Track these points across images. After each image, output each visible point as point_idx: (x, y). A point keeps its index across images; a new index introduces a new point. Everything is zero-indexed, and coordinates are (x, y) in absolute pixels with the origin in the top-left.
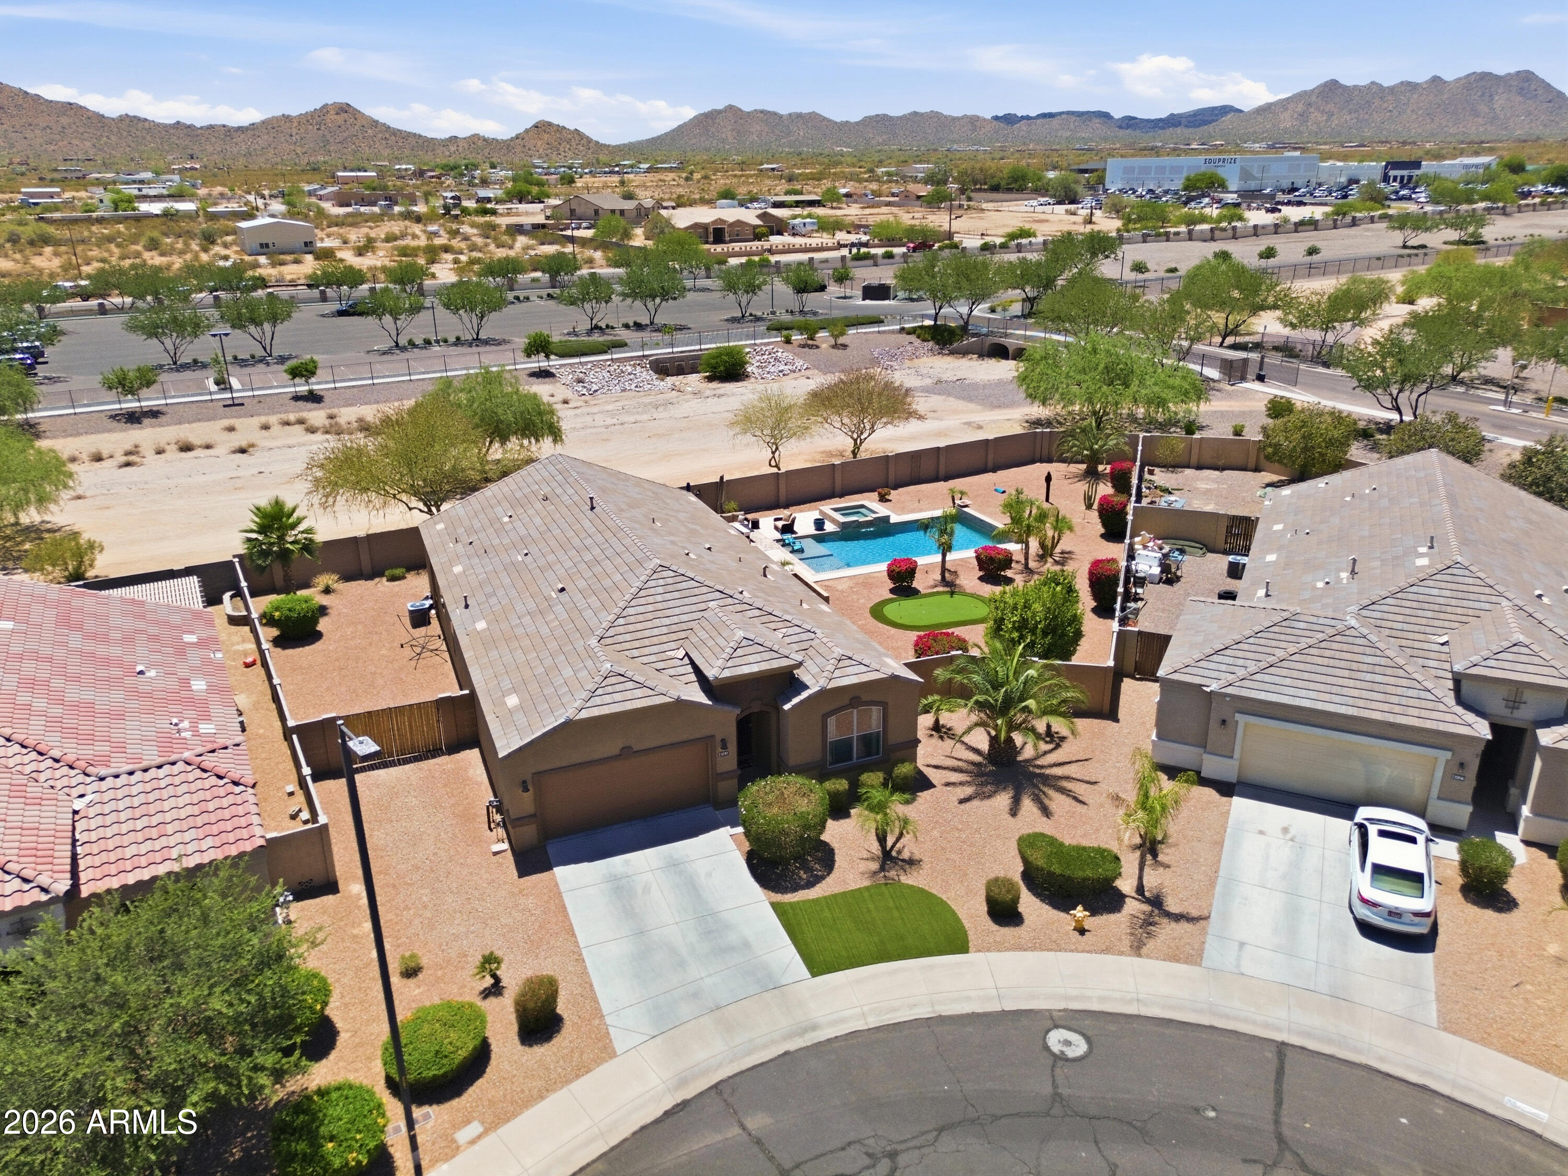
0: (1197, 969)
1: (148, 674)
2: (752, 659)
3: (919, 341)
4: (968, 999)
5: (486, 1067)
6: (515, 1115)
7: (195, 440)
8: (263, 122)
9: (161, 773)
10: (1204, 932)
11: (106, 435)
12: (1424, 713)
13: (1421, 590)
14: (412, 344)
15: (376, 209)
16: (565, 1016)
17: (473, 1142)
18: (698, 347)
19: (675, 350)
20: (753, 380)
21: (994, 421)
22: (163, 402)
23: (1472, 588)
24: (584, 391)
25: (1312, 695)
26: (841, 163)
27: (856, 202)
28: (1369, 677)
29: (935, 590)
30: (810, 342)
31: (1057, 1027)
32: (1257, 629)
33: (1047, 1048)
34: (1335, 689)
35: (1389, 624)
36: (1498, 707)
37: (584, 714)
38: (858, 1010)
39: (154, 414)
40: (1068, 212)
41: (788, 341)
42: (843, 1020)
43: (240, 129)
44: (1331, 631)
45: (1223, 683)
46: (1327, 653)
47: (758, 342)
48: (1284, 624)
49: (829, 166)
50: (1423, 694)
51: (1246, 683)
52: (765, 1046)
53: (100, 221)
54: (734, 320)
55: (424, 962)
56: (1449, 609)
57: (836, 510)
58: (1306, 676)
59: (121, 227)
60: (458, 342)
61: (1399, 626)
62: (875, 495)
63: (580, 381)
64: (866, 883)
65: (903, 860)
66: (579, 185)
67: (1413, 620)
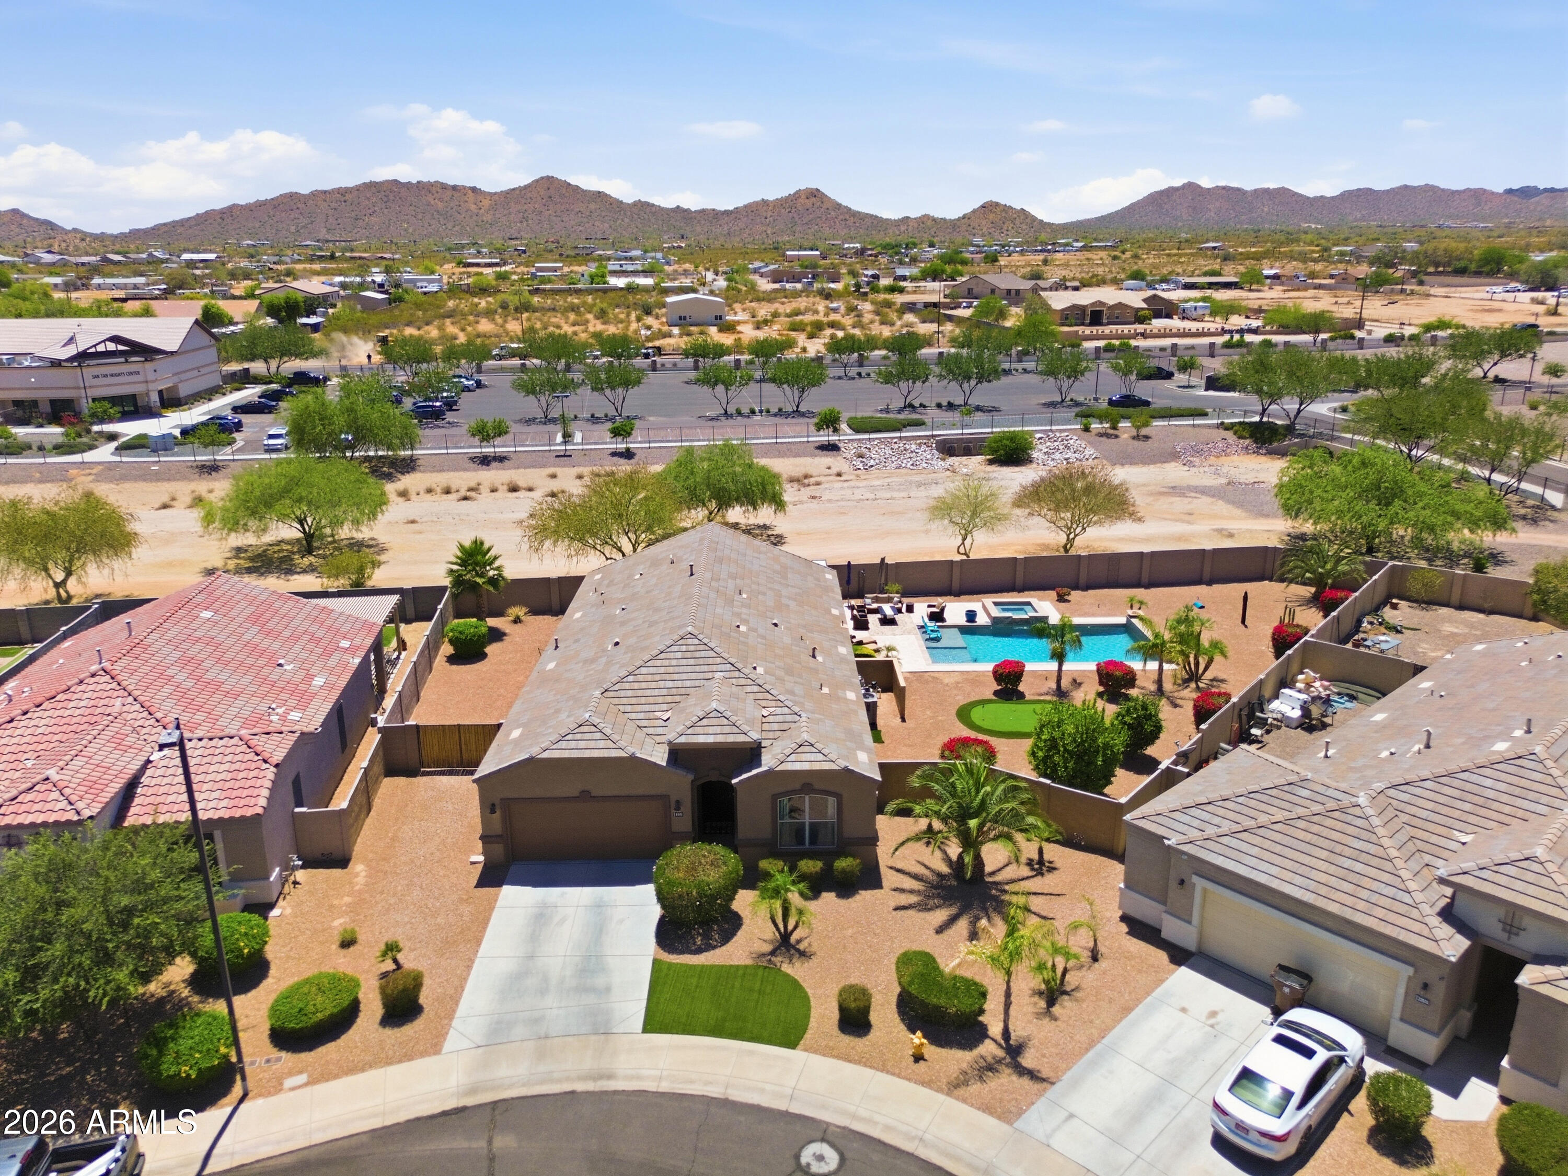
0: (1005, 1127)
1: (286, 667)
2: (711, 730)
3: (1235, 437)
4: (762, 1091)
5: (343, 1033)
6: (336, 1077)
7: (522, 483)
8: (745, 206)
9: (221, 743)
10: (1040, 1094)
11: (461, 473)
12: (1391, 917)
13: (1474, 778)
14: (739, 413)
15: (799, 286)
16: (427, 1009)
17: (293, 1089)
18: (989, 430)
19: (965, 431)
20: (1034, 465)
21: (1250, 531)
22: (513, 449)
23: (1536, 786)
24: (861, 466)
25: (1274, 870)
26: (1297, 241)
27: (1282, 284)
28: (1348, 863)
29: (1042, 698)
30: (1111, 432)
31: (823, 1140)
32: (1252, 788)
33: (797, 1157)
34: (1302, 870)
35: (1413, 810)
36: (1491, 926)
37: (546, 755)
38: (658, 1073)
39: (501, 459)
40: (1535, 301)
41: (1087, 429)
42: (639, 1078)
43: (727, 213)
44: (1332, 805)
45: (1182, 838)
46: (1315, 829)
47: (1054, 428)
48: (1286, 788)
49: (1282, 244)
50: (1401, 895)
51: (1209, 844)
52: (559, 1081)
53: (578, 292)
54: (1052, 405)
55: (361, 938)
56: (1495, 806)
57: (996, 604)
58: (1278, 849)
59: (590, 299)
60: (780, 413)
61: (1424, 814)
62: (1053, 594)
63: (861, 456)
64: (749, 962)
65: (798, 950)
66: (1002, 263)
67: (1445, 810)
